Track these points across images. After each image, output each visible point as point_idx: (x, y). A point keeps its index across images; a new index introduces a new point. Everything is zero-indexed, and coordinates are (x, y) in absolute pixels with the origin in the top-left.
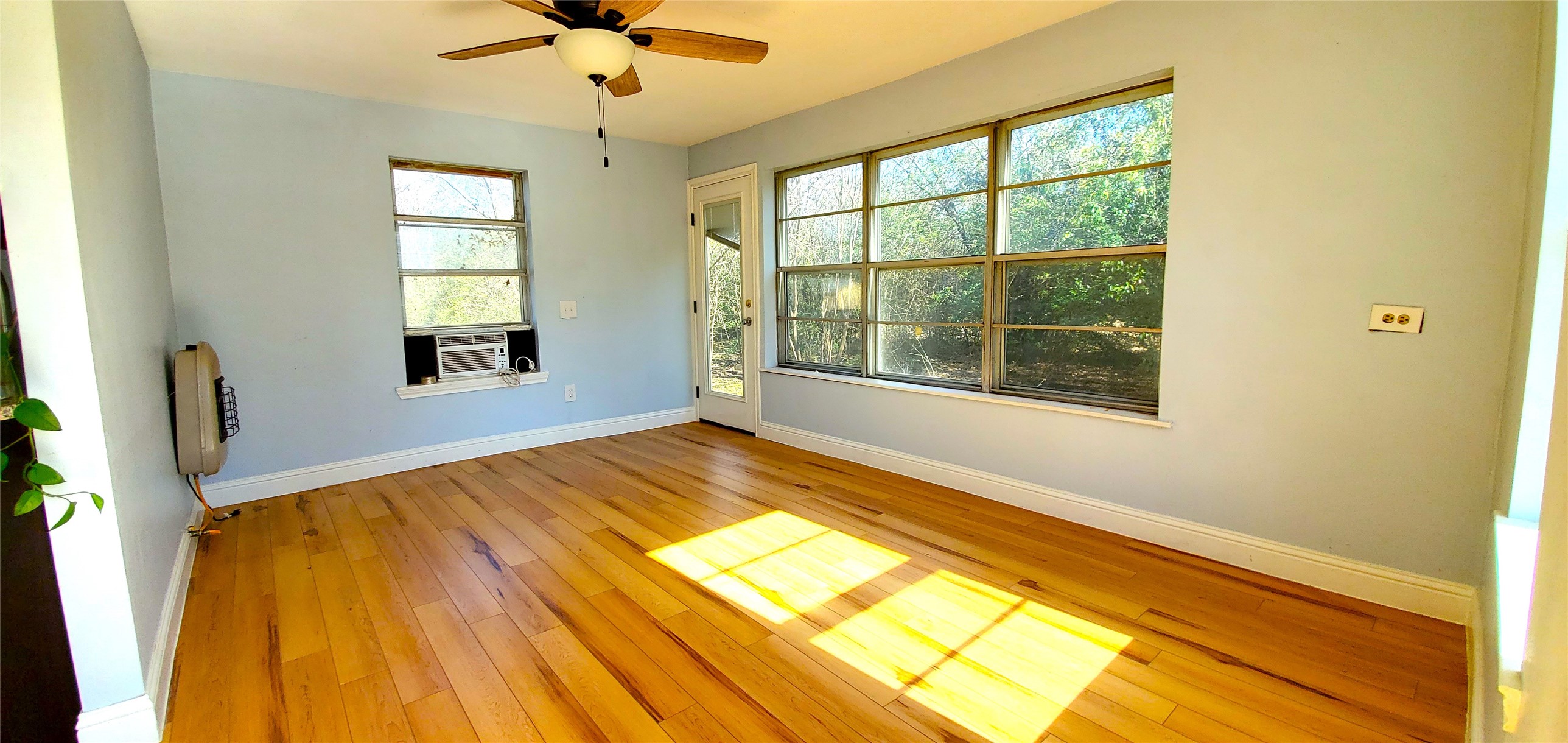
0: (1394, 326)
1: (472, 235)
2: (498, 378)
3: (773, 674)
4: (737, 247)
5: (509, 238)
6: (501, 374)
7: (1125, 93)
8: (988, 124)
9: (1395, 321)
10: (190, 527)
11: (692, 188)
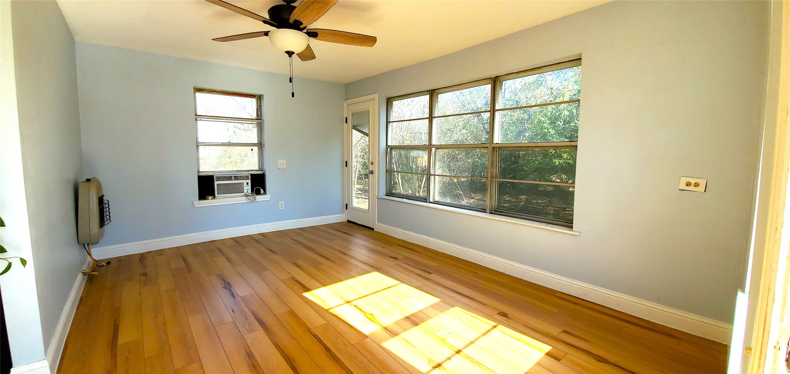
0: (692, 188)
1: (235, 125)
2: (245, 197)
3: (364, 360)
4: (367, 135)
5: (253, 127)
6: (246, 196)
7: (558, 65)
8: (491, 78)
9: (692, 185)
10: (83, 270)
11: (346, 104)
